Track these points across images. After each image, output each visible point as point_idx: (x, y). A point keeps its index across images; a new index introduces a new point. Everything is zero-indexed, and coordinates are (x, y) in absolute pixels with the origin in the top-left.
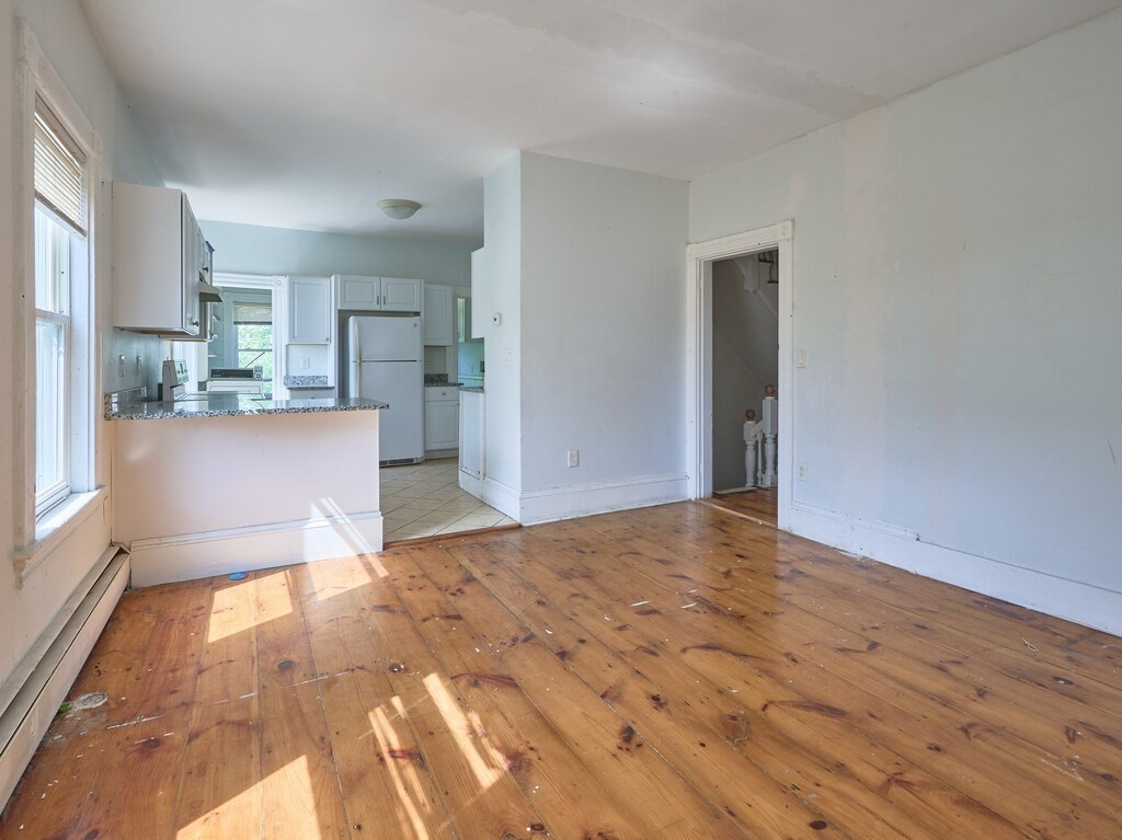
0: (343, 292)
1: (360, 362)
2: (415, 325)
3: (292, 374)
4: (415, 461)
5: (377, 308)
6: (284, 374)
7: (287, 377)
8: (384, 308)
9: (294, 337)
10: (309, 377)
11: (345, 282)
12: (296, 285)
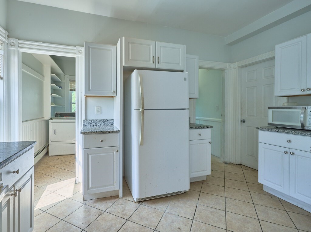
0: (127, 52)
1: (144, 110)
2: (185, 79)
3: (90, 117)
6: (84, 118)
7: (86, 120)
8: (159, 66)
9: (89, 90)
10: (101, 120)
11: (129, 43)
12: (91, 49)
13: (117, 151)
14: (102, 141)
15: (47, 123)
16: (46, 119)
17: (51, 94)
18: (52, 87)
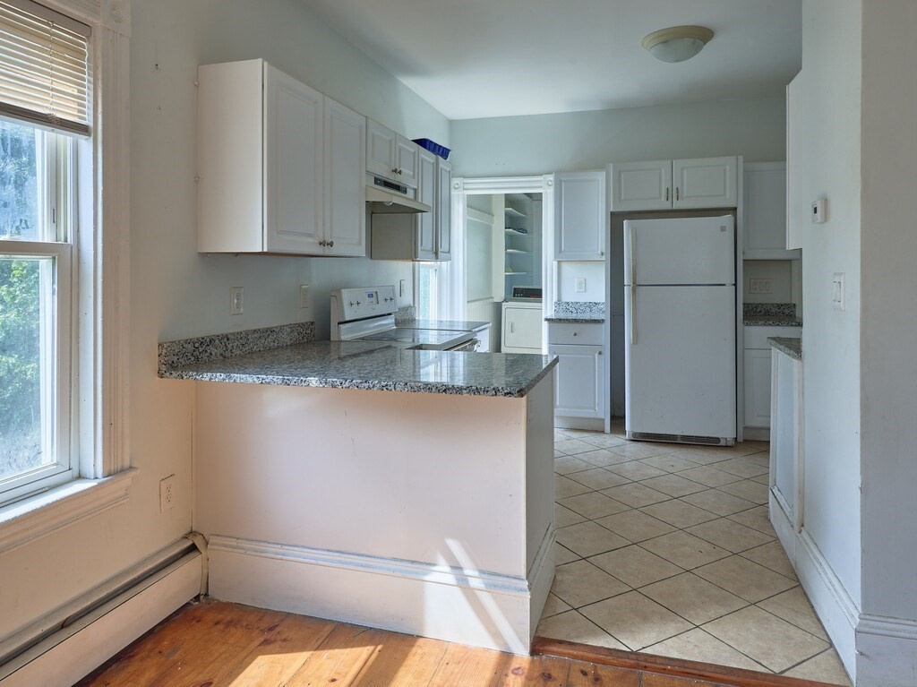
0: (616, 188)
1: (636, 285)
2: (723, 229)
3: (565, 299)
4: (723, 443)
5: (666, 206)
6: (555, 299)
7: (559, 302)
8: (678, 205)
9: (560, 252)
10: (585, 303)
11: (620, 172)
12: (563, 183)
13: (600, 353)
14: (575, 335)
15: (498, 308)
16: (496, 300)
17: (507, 248)
18: (506, 234)
